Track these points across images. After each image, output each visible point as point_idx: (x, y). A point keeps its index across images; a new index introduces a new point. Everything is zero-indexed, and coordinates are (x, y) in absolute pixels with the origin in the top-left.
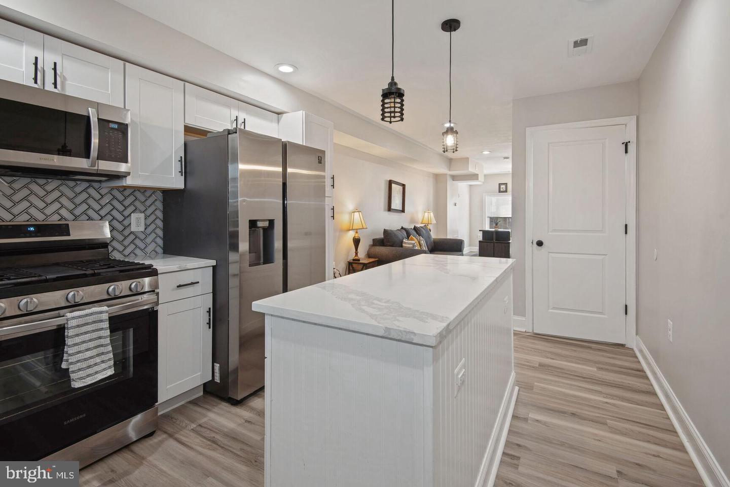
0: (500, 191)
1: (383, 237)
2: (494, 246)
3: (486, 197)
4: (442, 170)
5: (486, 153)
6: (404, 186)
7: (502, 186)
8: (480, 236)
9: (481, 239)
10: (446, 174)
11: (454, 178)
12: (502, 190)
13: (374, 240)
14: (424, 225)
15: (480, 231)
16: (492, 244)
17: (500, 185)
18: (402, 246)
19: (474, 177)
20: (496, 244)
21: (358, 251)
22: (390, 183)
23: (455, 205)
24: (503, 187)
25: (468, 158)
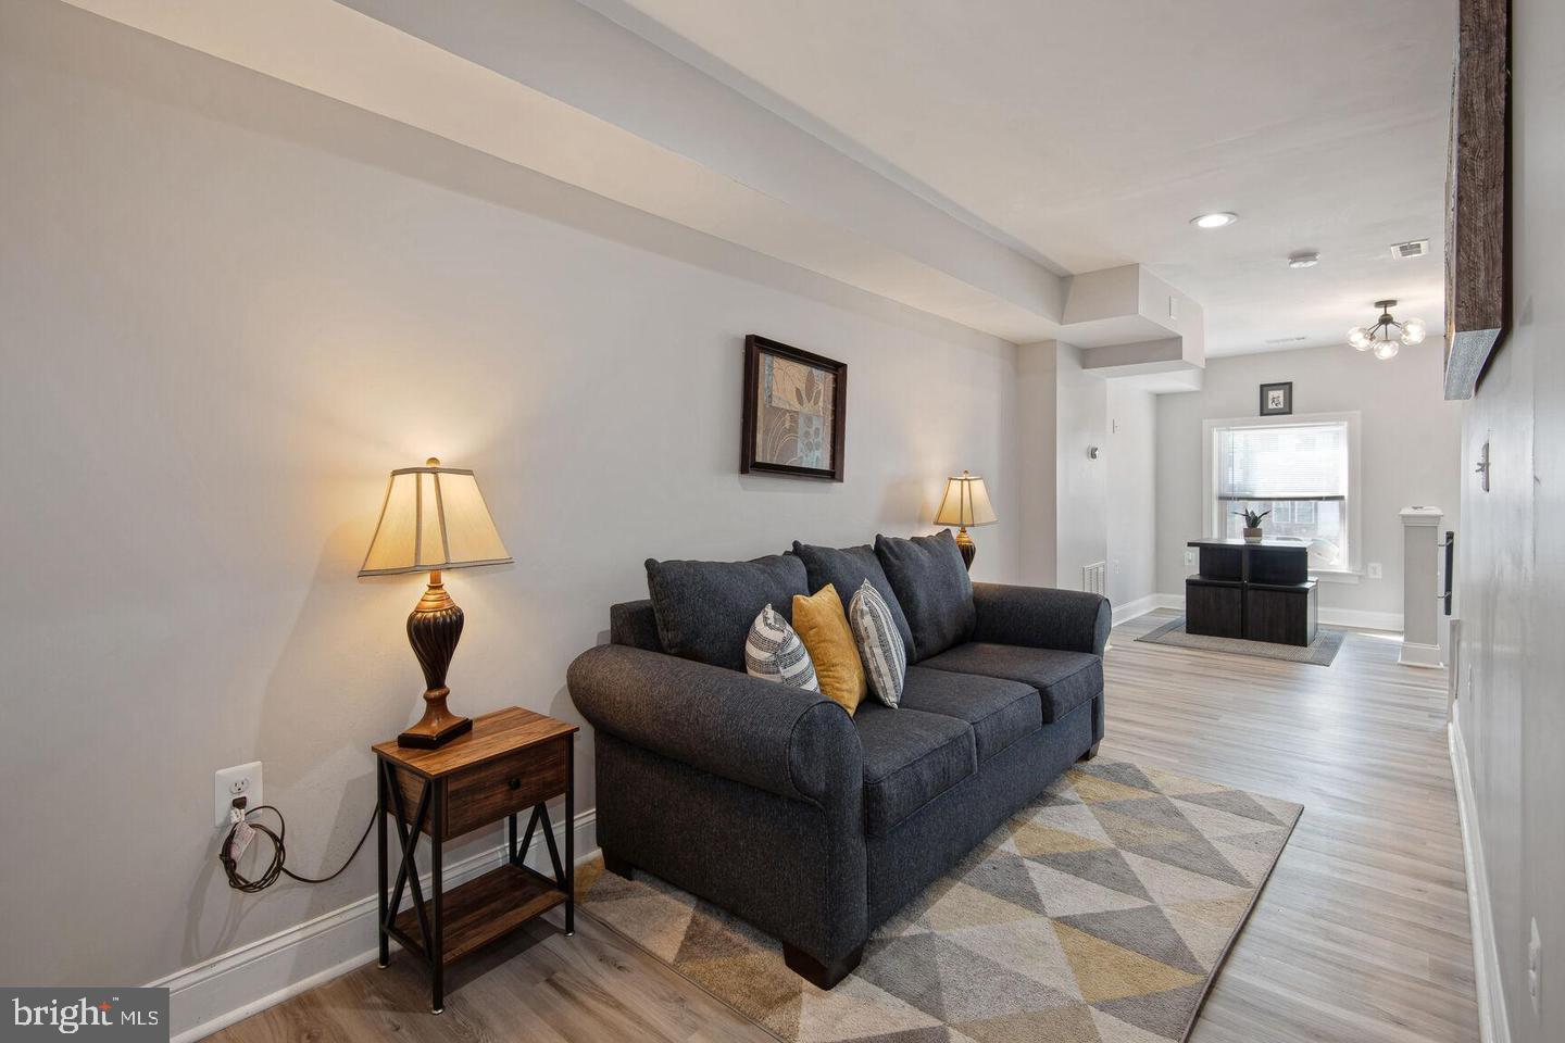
0: (1264, 412)
1: (649, 598)
2: (1244, 601)
3: (1216, 434)
4: (1030, 319)
5: (1213, 221)
6: (838, 370)
7: (1272, 394)
8: (1191, 565)
9: (1194, 571)
10: (1050, 343)
11: (1088, 356)
12: (1271, 406)
13: (616, 611)
14: (941, 529)
15: (1190, 545)
16: (1237, 593)
17: (1264, 389)
18: (739, 662)
19: (1164, 348)
20: (1250, 594)
21: (450, 680)
22: (757, 348)
23: (1093, 456)
24: (1279, 394)
25: (1136, 266)
